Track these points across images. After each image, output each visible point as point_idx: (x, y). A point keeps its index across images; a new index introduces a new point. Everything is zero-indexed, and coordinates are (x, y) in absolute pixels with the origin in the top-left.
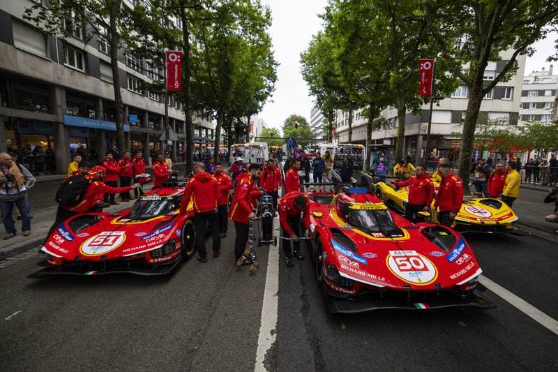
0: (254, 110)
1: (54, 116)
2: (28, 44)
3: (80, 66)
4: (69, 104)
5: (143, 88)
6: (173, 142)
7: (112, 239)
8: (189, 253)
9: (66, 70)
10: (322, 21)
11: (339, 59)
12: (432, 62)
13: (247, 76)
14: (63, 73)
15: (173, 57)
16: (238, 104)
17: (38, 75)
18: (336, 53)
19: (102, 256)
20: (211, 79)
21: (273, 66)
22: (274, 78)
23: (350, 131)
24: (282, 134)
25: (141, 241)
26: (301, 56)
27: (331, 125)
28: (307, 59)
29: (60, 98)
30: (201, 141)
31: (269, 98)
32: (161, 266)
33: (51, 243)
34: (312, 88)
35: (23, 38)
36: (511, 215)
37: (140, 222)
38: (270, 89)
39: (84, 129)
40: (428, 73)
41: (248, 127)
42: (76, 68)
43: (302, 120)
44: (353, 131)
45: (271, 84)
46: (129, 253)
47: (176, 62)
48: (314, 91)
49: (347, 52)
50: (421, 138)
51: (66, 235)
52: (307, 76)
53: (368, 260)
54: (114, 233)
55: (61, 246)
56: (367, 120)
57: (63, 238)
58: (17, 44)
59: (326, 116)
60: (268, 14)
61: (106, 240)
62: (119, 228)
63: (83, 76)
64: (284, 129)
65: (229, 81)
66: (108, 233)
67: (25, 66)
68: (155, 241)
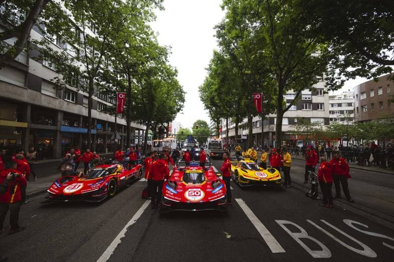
0: (170, 119)
1: (56, 127)
2: (47, 91)
3: (73, 100)
4: (64, 119)
5: (106, 110)
6: (118, 140)
7: (77, 186)
8: (112, 194)
9: (65, 102)
10: (207, 71)
11: (216, 91)
12: (260, 95)
13: (164, 102)
14: (63, 104)
15: (121, 96)
16: (159, 116)
17: (51, 106)
18: (214, 87)
19: (72, 193)
20: (143, 103)
21: (183, 94)
22: (183, 101)
23: (228, 131)
24: (192, 132)
25: (90, 187)
26: (199, 88)
27: (218, 126)
28: (203, 90)
29: (60, 117)
30: (139, 137)
31: (181, 111)
32: (97, 198)
33: (51, 188)
34: (206, 105)
35: (46, 88)
36: (278, 176)
37: (91, 180)
38: (181, 106)
39: (70, 133)
40: (259, 100)
41: (168, 129)
42: (71, 101)
43: (204, 124)
44: (229, 131)
45: (182, 104)
46: (83, 192)
47: (123, 98)
48: (207, 107)
49: (219, 88)
50: (271, 134)
51: (58, 185)
52: (203, 99)
53: (178, 192)
54: (78, 184)
55: (56, 189)
56: (234, 125)
57: (57, 186)
58: (43, 92)
59: (215, 121)
60: (176, 70)
61: (74, 187)
62: (81, 182)
63: (74, 105)
64: (193, 128)
65: (153, 105)
66: (76, 184)
67: (44, 102)
68: (95, 188)
